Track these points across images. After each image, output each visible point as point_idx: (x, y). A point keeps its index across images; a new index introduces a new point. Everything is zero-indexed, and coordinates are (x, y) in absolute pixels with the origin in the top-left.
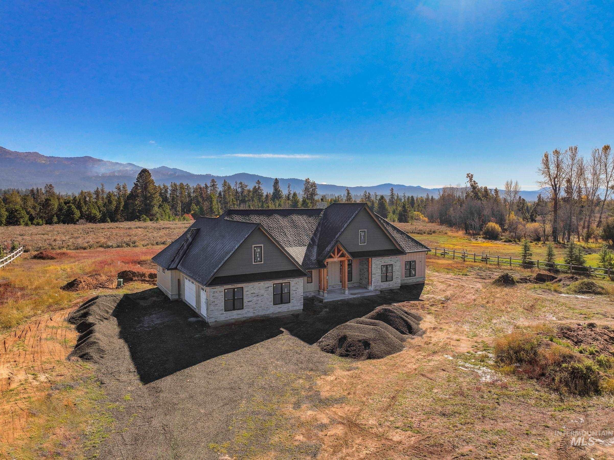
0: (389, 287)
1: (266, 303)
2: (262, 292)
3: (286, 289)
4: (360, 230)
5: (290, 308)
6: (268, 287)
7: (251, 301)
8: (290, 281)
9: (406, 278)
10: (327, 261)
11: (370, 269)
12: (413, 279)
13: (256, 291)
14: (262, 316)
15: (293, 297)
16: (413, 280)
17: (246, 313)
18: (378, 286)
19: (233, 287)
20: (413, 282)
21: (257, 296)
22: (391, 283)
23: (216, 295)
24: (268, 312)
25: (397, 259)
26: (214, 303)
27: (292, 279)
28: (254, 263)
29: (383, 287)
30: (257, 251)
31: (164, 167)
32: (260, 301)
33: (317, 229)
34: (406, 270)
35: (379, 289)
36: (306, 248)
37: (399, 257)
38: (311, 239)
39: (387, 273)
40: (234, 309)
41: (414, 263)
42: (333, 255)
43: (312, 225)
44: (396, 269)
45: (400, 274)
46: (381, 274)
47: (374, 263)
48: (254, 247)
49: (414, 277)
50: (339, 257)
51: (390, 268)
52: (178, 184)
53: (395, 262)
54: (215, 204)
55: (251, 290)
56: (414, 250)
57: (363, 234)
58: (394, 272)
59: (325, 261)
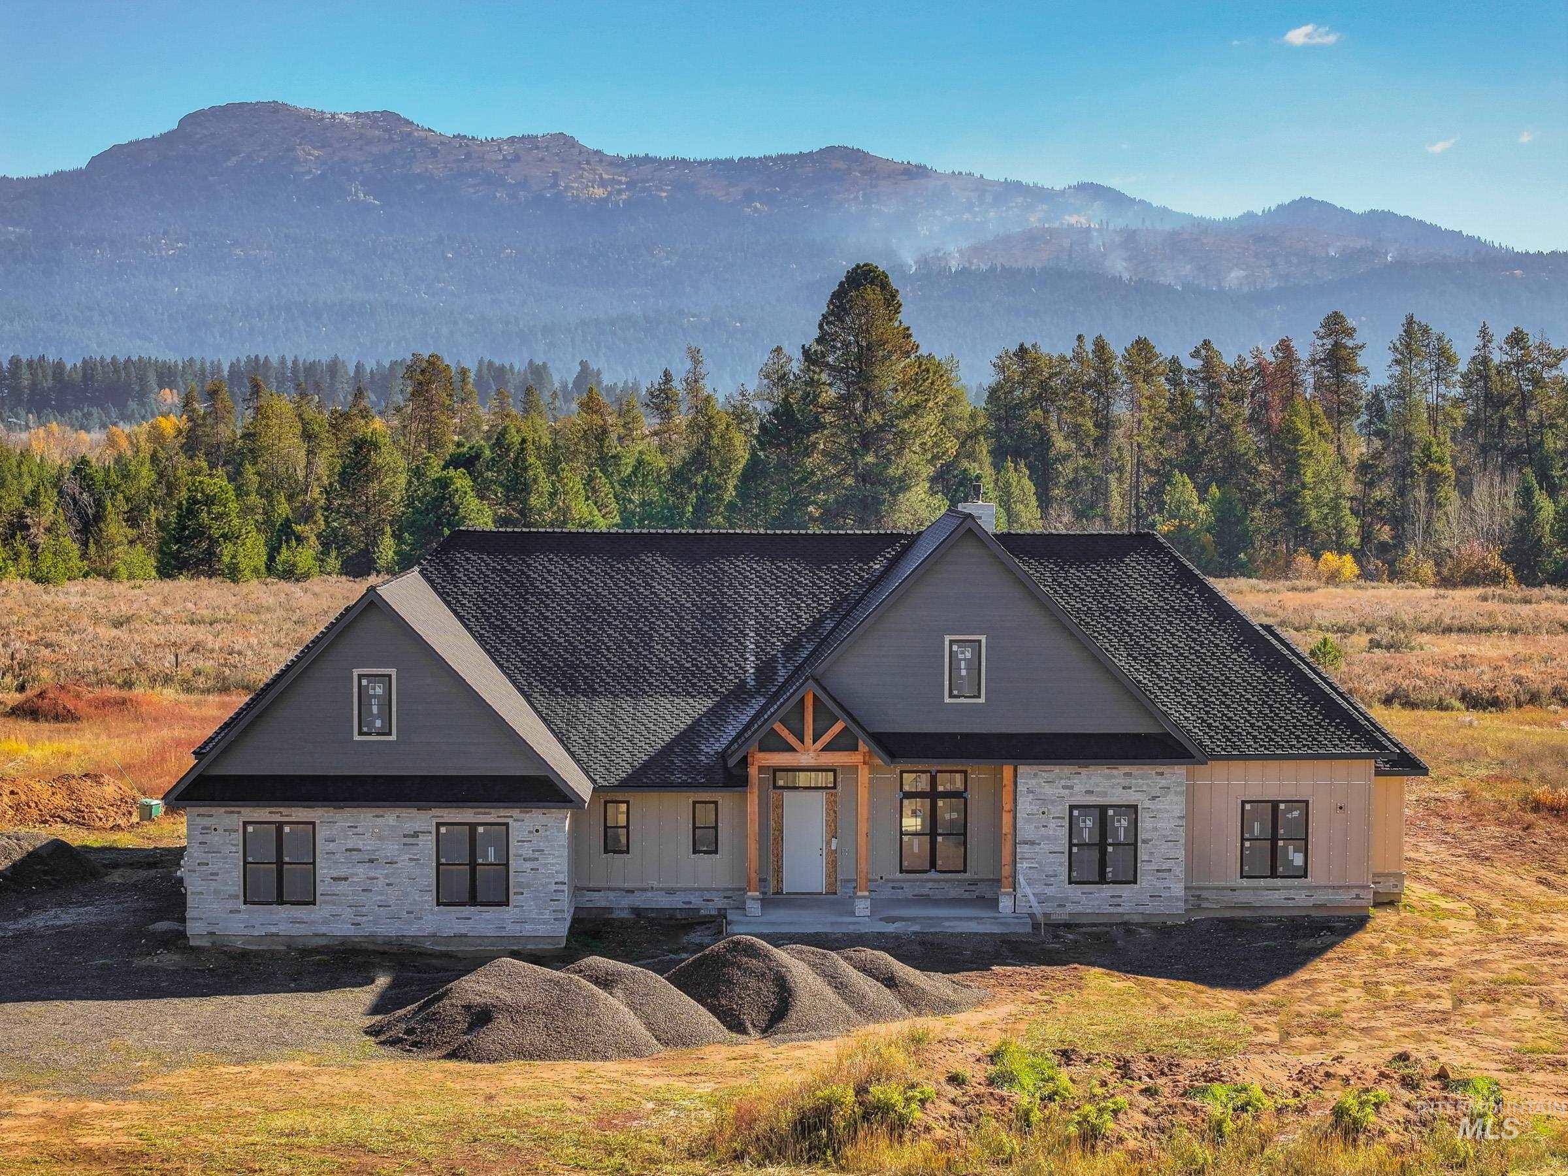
0: (1112, 910)
1: (406, 894)
2: (391, 848)
3: (491, 850)
4: (947, 638)
5: (509, 927)
6: (416, 835)
7: (346, 879)
8: (510, 821)
9: (1245, 882)
10: (764, 763)
11: (1007, 818)
12: (1295, 888)
13: (367, 844)
14: (388, 941)
15: (520, 884)
16: (1292, 893)
17: (325, 922)
18: (1050, 899)
19: (277, 817)
20: (1291, 903)
21: (371, 861)
22: (1125, 891)
23: (215, 839)
24: (412, 930)
25: (1163, 783)
26: (205, 868)
27: (516, 813)
28: (357, 738)
29: (1080, 909)
30: (371, 692)
32: (382, 881)
33: (818, 623)
34: (1247, 844)
35: (1061, 915)
36: (709, 703)
37: (1176, 774)
38: (757, 668)
39: (1102, 846)
40: (281, 901)
41: (1296, 813)
42: (792, 740)
43: (799, 608)
44: (1155, 829)
45: (1181, 854)
46: (1071, 845)
47: (1029, 791)
48: (360, 677)
49: (1296, 882)
50: (827, 748)
51: (1124, 823)
52: (1118, 348)
53: (1154, 798)
54: (1316, 474)
55: (346, 837)
56: (1292, 746)
57: (968, 655)
58: (1144, 842)
59: (744, 762)
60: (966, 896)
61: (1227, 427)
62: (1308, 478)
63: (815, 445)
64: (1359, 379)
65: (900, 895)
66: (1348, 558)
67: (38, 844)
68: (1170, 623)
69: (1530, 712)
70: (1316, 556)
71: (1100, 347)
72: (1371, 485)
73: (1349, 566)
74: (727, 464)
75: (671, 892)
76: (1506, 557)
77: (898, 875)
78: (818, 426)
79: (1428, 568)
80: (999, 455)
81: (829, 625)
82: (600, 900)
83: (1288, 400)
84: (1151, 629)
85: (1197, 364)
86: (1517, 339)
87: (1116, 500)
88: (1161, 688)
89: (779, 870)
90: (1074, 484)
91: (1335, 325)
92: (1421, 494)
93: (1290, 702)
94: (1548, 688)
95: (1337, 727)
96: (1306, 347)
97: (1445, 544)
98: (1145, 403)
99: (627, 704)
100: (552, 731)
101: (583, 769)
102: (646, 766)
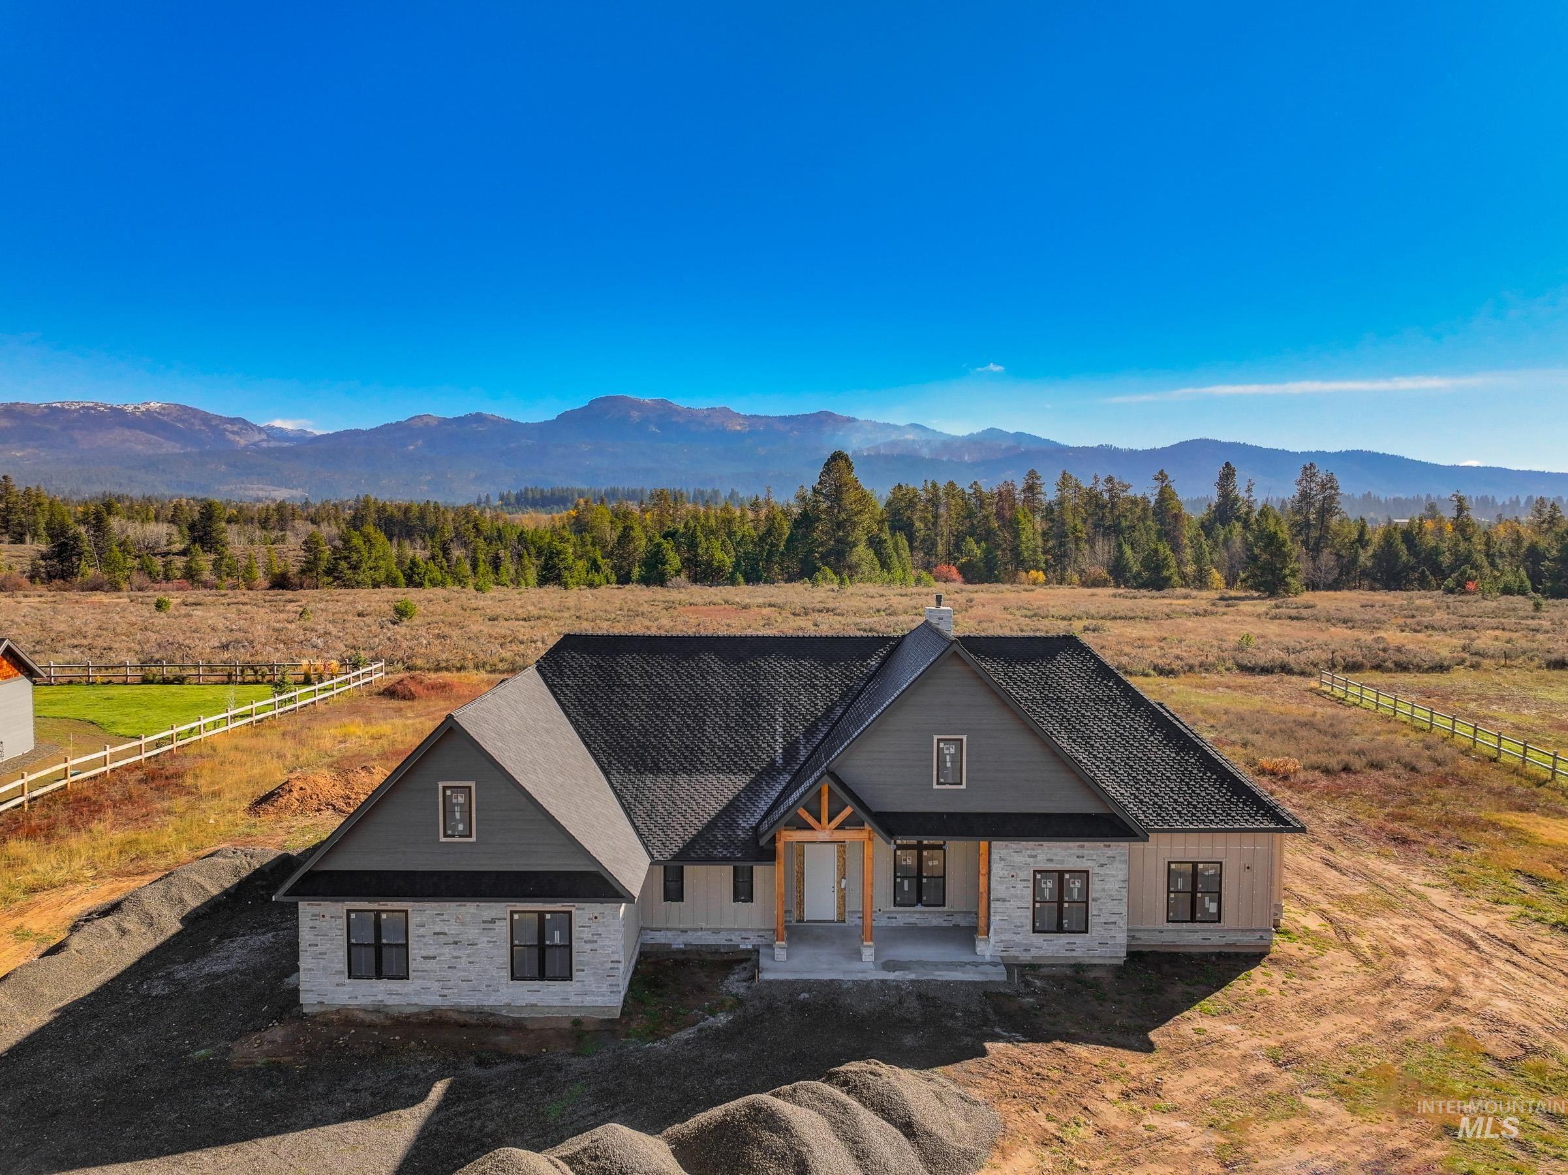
0: (1068, 954)
1: (485, 971)
2: (472, 933)
3: (557, 934)
4: (936, 737)
5: (572, 999)
6: (493, 921)
7: (434, 958)
8: (573, 910)
9: (1171, 926)
10: (789, 839)
11: (983, 880)
12: (1210, 930)
13: (452, 929)
14: (471, 1012)
15: (581, 963)
16: (1208, 935)
17: (417, 993)
18: (1018, 945)
19: (375, 906)
20: (1207, 943)
21: (456, 943)
22: (1078, 939)
23: (323, 924)
24: (491, 1001)
25: (1110, 853)
26: (315, 948)
27: (577, 904)
28: (442, 839)
29: (1042, 953)
30: (454, 801)
31: (992, 429)
32: (464, 960)
33: (830, 710)
34: (1172, 895)
35: (1025, 957)
36: (747, 780)
37: (1120, 848)
38: (784, 748)
39: (1060, 902)
40: (379, 975)
41: (1212, 872)
42: (811, 820)
43: (816, 697)
44: (1103, 890)
45: (1123, 909)
46: (1035, 902)
47: (1002, 859)
48: (445, 788)
49: (1212, 926)
50: (840, 827)
51: (1078, 885)
52: (942, 485)
53: (1102, 865)
54: (1027, 537)
55: (434, 923)
56: (1211, 821)
57: (952, 751)
58: (1093, 900)
59: (773, 840)
60: (945, 924)
61: (987, 518)
62: (1023, 539)
63: (817, 528)
64: (1042, 497)
65: (894, 923)
66: (1041, 573)
67: (266, 861)
70: (1027, 572)
71: (934, 485)
72: (1047, 541)
73: (1041, 577)
75: (716, 931)
76: (1110, 573)
77: (893, 908)
78: (818, 519)
79: (1076, 578)
80: (894, 529)
81: (839, 711)
82: (660, 938)
83: (1012, 507)
84: (1083, 715)
85: (972, 491)
86: (1110, 480)
87: (940, 547)
88: (1098, 767)
89: (801, 903)
90: (924, 541)
91: (1032, 474)
92: (1073, 546)
93: (1202, 779)
94: (1197, 663)
95: (1244, 803)
96: (1020, 485)
97: (1083, 567)
98: (953, 508)
99: (683, 779)
100: (623, 806)
101: (644, 843)
102: (694, 840)
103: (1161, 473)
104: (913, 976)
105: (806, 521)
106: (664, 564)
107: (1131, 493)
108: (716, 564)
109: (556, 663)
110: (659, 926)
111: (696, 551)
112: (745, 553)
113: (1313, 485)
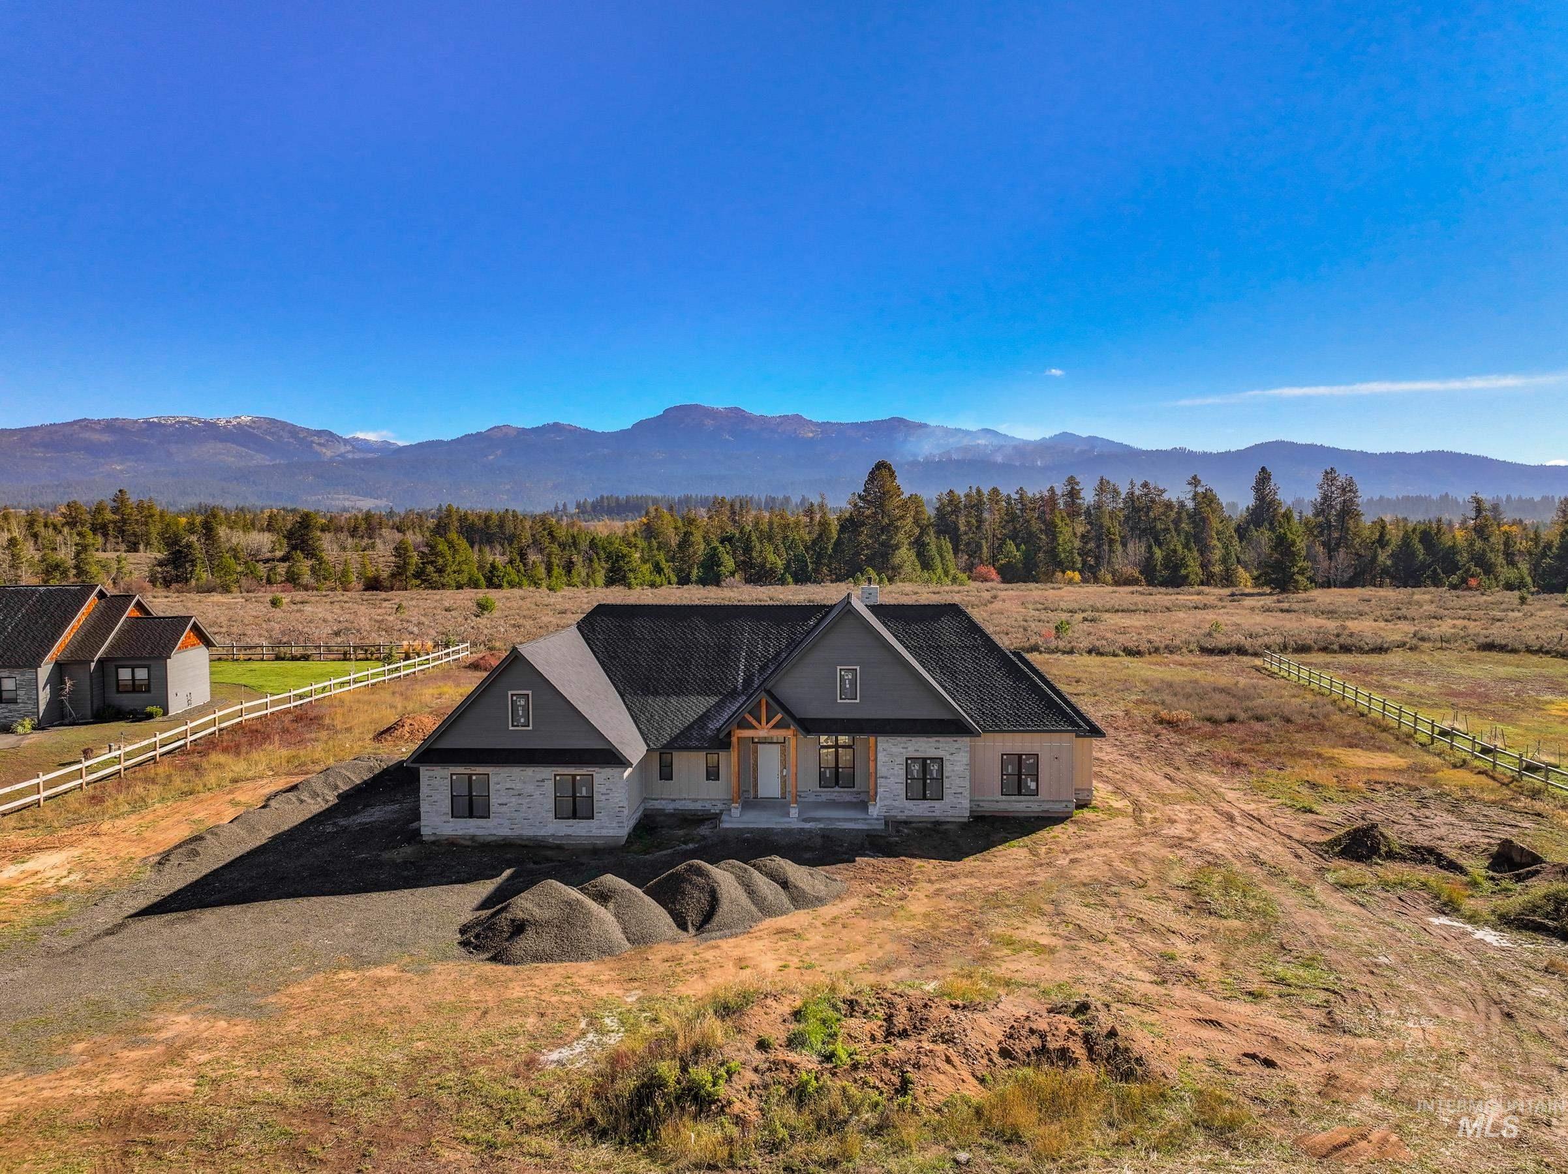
0: (930, 814)
1: (539, 813)
2: (530, 788)
3: (584, 789)
4: (839, 668)
5: (594, 831)
6: (543, 781)
7: (506, 804)
8: (594, 773)
9: (1004, 798)
10: (740, 735)
11: (872, 764)
12: (1031, 801)
13: (518, 786)
14: (529, 839)
15: (599, 807)
16: (1030, 804)
17: (495, 828)
18: (895, 808)
19: (468, 771)
20: (1029, 810)
21: (519, 795)
22: (937, 804)
23: (435, 782)
24: (542, 833)
25: (957, 746)
26: (430, 798)
27: (597, 769)
28: (511, 728)
29: (912, 813)
30: (518, 703)
31: (1065, 434)
32: (524, 807)
33: (778, 654)
34: (1005, 777)
35: (901, 816)
36: (717, 699)
37: (965, 741)
38: (744, 680)
39: (924, 779)
40: (471, 816)
41: (1031, 761)
42: (755, 723)
43: (769, 646)
44: (953, 771)
45: (967, 784)
46: (907, 779)
47: (884, 750)
48: (512, 695)
49: (1032, 798)
50: (775, 727)
51: (936, 767)
52: (985, 491)
53: (952, 754)
54: (1064, 540)
55: (506, 782)
56: (1029, 726)
57: (850, 677)
58: (947, 777)
59: (729, 734)
60: (855, 800)
61: (1029, 521)
62: (1060, 541)
63: (863, 532)
64: (1081, 501)
65: (820, 799)
66: (1077, 573)
67: (391, 764)
68: (964, 654)
69: (1155, 658)
70: (1064, 572)
71: (979, 491)
72: (1086, 543)
73: (1077, 576)
74: (829, 539)
75: (695, 800)
76: (1141, 573)
77: (818, 789)
78: (863, 524)
79: (1109, 577)
80: (939, 533)
81: (784, 655)
82: (658, 805)
83: (1052, 510)
85: (1017, 496)
86: (1145, 485)
87: (985, 550)
88: (958, 691)
89: (756, 785)
90: (968, 544)
91: (1071, 481)
92: (1106, 548)
93: (1028, 699)
94: (1163, 646)
95: (1054, 714)
96: (1061, 489)
97: (1116, 567)
98: (996, 513)
99: (673, 700)
100: (632, 716)
101: (644, 738)
102: (678, 736)
103: (1194, 478)
104: (822, 826)
105: (850, 524)
106: (719, 566)
107: (1166, 496)
108: (768, 566)
109: (591, 624)
110: (657, 797)
111: (751, 555)
112: (795, 556)
113: (1334, 488)
